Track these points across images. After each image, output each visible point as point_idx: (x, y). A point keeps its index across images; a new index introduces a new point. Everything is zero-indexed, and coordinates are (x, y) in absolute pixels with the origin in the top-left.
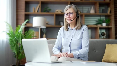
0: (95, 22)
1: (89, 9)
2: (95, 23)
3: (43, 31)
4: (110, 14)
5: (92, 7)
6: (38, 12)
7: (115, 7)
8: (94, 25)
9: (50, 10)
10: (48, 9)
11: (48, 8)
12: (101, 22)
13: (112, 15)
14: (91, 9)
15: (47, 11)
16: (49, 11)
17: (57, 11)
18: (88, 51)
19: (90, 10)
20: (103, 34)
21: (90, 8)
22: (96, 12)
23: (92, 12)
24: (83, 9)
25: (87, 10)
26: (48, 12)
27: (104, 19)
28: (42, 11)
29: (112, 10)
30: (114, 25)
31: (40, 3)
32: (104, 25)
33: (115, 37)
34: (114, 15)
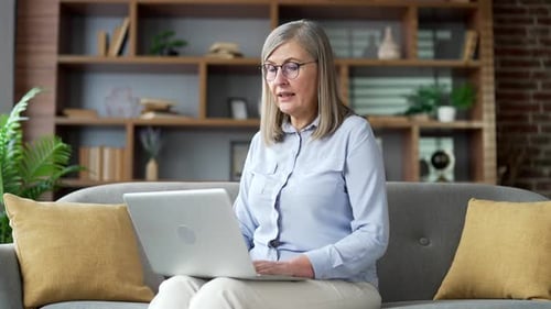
0: (403, 101)
1: (372, 39)
2: (403, 105)
3: (146, 145)
4: (474, 63)
5: (388, 31)
6: (121, 52)
7: (496, 31)
8: (399, 115)
9: (181, 44)
10: (172, 40)
11: (172, 34)
12: (431, 102)
13: (484, 70)
14: (382, 38)
15: (165, 51)
16: (175, 49)
17: (216, 51)
18: (386, 245)
19: (377, 43)
20: (438, 159)
21: (377, 34)
22: (404, 54)
23: (387, 52)
24: (350, 38)
25: (365, 44)
26: (173, 54)
27: (449, 89)
28: (140, 51)
29: (482, 42)
30: (493, 116)
31: (133, 10)
32: (446, 115)
33: (498, 175)
34: (491, 70)
